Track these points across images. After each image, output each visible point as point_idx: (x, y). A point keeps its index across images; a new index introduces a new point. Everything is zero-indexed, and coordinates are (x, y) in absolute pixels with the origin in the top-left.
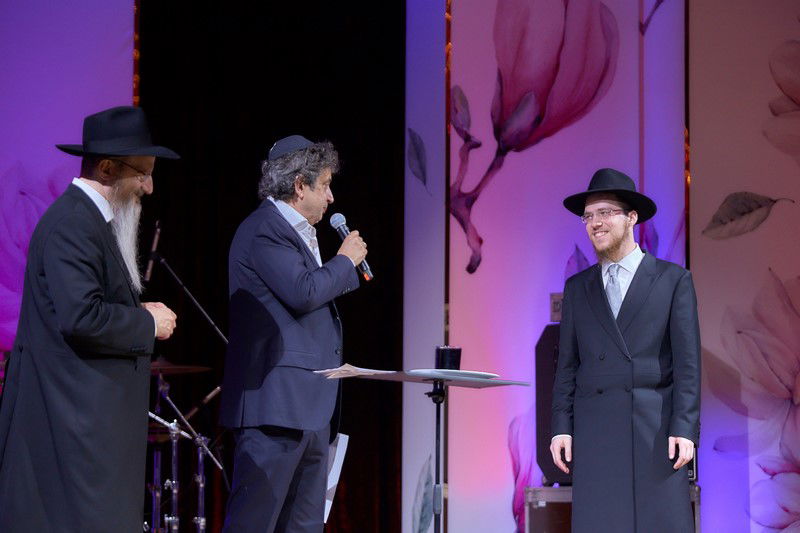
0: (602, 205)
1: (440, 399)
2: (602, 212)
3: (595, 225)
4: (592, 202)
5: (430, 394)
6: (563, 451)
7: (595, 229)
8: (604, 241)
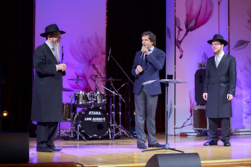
2: (215, 44)
3: (214, 47)
6: (205, 96)
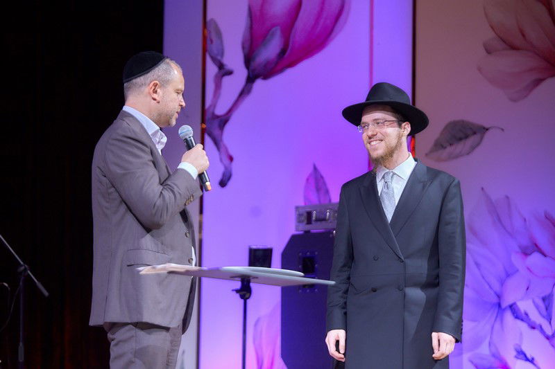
0: (378, 115)
1: (247, 296)
2: (377, 122)
3: (370, 133)
4: (368, 112)
5: (237, 291)
7: (370, 138)
8: (378, 149)
